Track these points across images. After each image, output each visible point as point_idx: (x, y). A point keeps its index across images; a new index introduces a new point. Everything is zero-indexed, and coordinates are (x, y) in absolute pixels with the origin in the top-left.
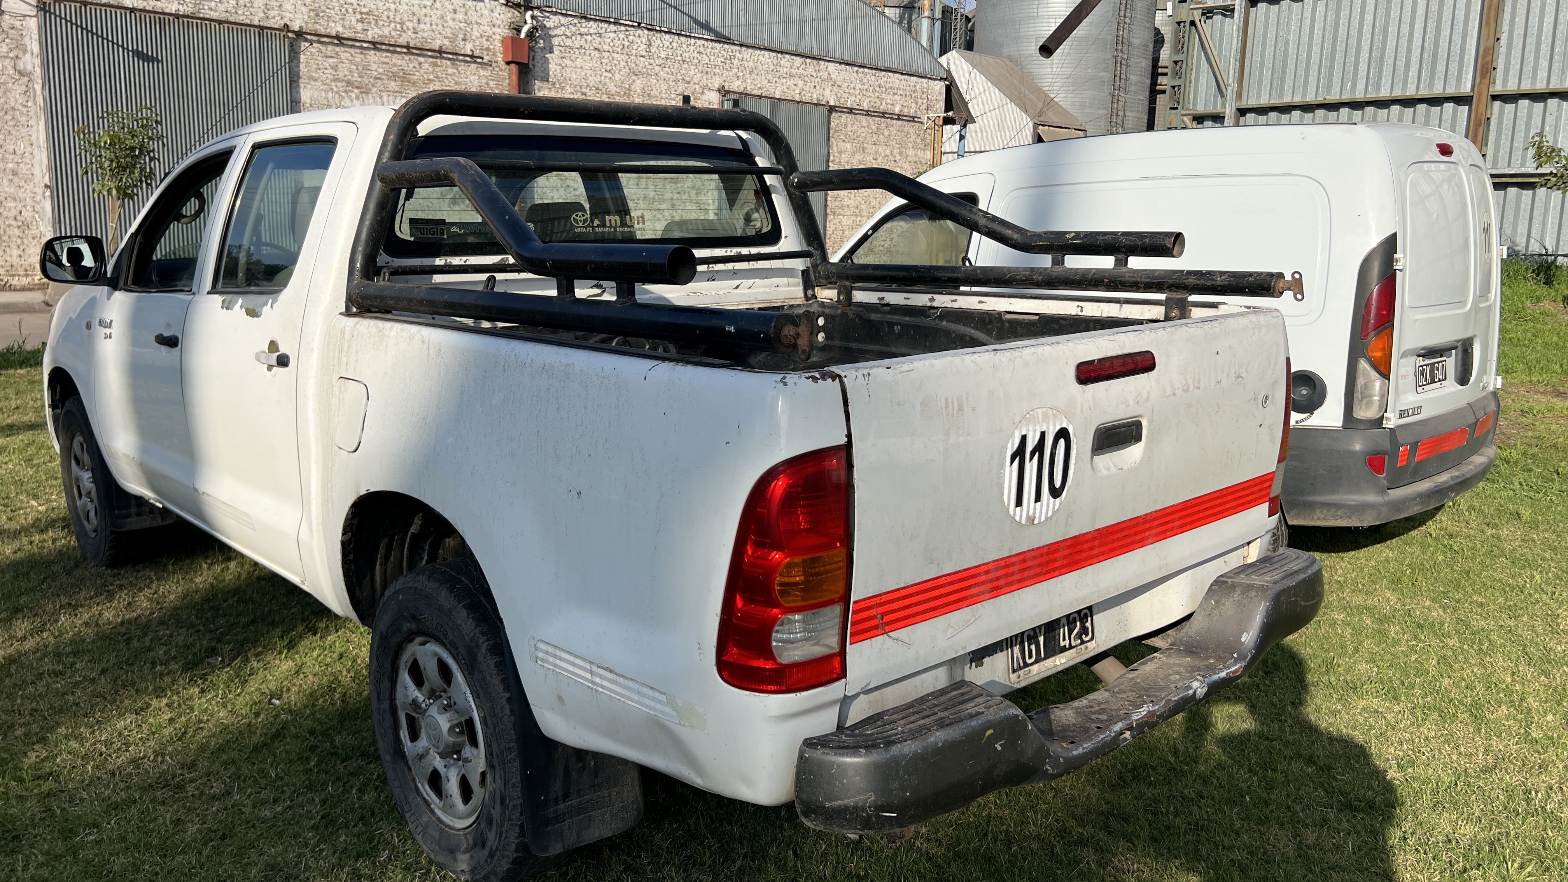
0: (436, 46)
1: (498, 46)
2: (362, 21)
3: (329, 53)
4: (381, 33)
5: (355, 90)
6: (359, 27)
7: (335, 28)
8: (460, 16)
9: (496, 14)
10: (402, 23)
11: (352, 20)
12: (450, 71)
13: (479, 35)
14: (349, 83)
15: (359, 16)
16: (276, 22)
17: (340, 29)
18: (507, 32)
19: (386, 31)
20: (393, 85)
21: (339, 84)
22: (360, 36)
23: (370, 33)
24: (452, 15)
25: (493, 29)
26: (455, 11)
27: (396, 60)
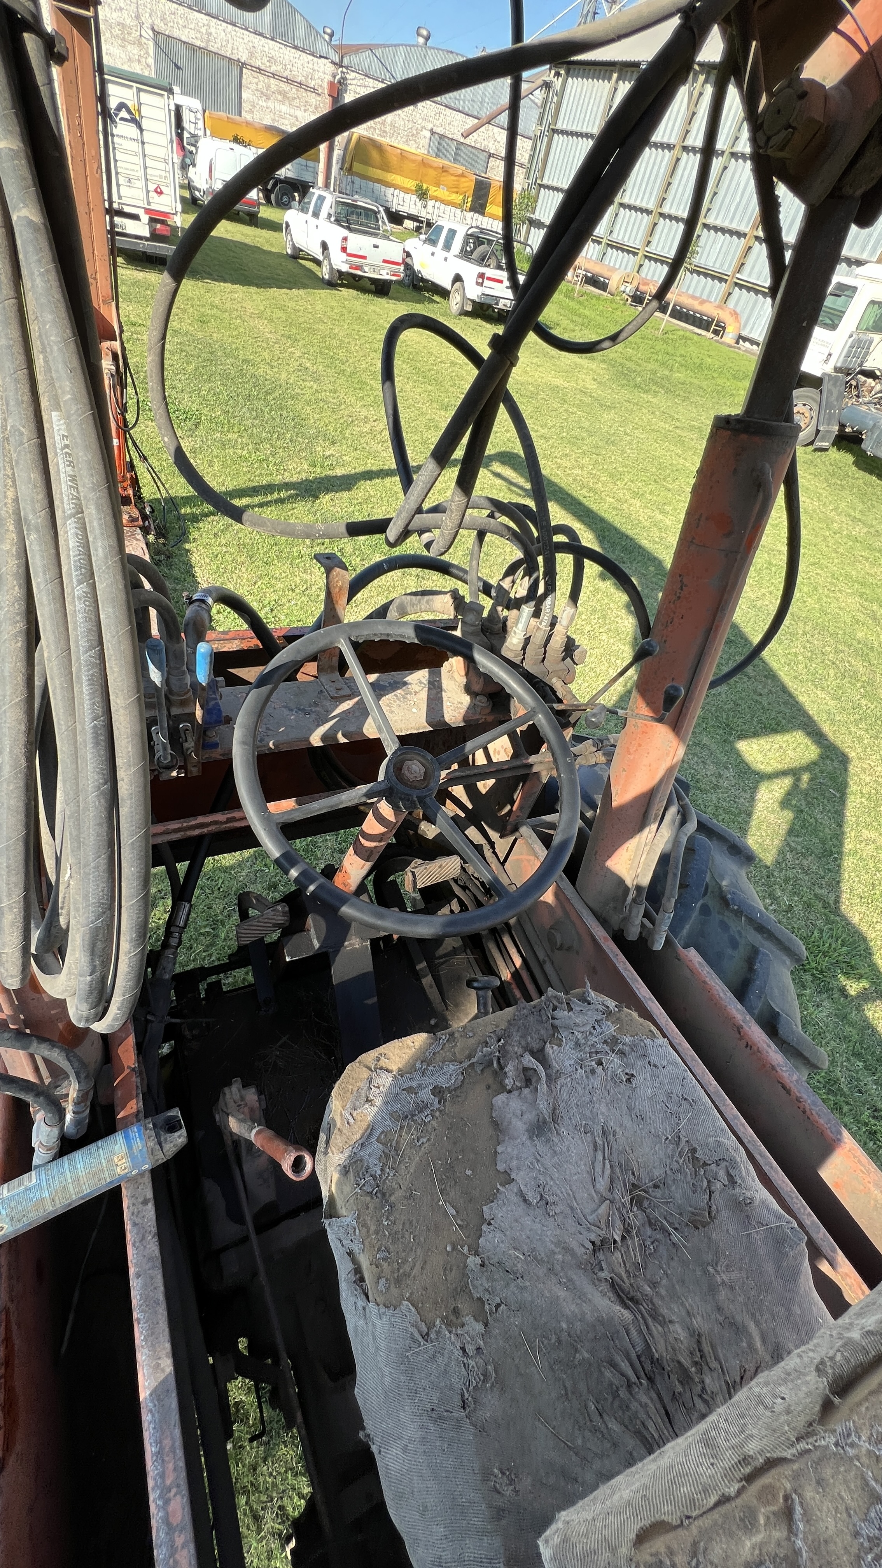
0: (299, 80)
1: (326, 85)
2: (269, 61)
3: (255, 76)
4: (276, 69)
6: (268, 64)
7: (258, 64)
8: (310, 66)
9: (326, 67)
10: (285, 66)
11: (265, 59)
12: (304, 95)
14: (262, 93)
15: (268, 58)
16: (235, 57)
18: (331, 79)
19: (279, 69)
20: (279, 97)
22: (268, 70)
23: (272, 69)
24: (306, 65)
25: (325, 75)
26: (308, 63)
27: (282, 85)
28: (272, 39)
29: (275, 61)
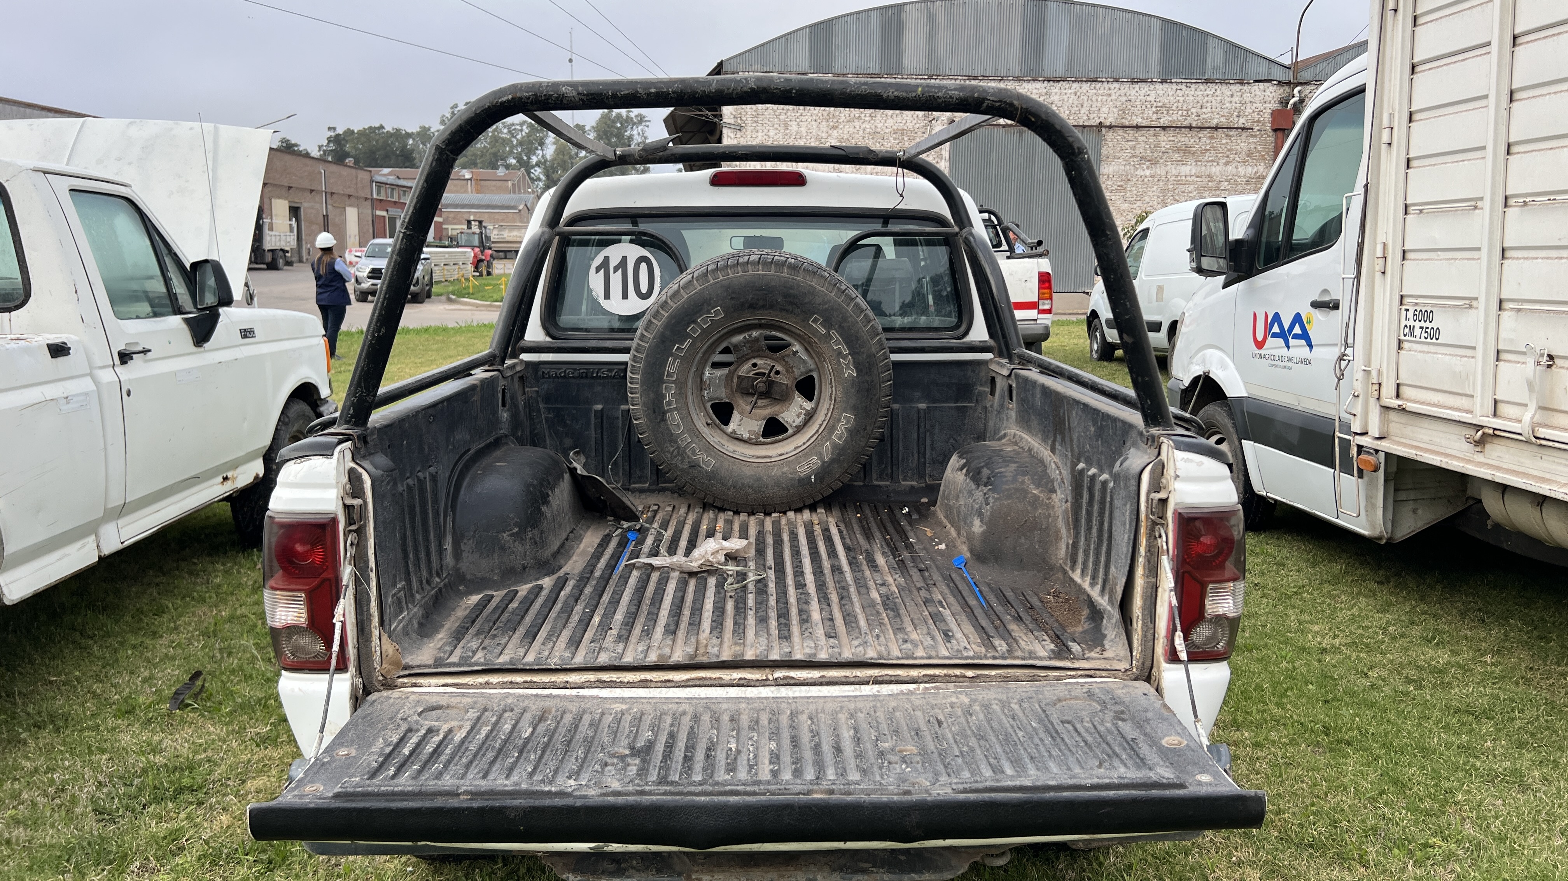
0: (1214, 123)
1: (1267, 117)
2: (1156, 112)
3: (1130, 138)
4: (1170, 119)
5: (1148, 163)
6: (1155, 117)
7: (1137, 120)
8: (1236, 99)
9: (1268, 93)
10: (1188, 110)
11: (1150, 112)
12: (1224, 141)
13: (1251, 111)
14: (1143, 158)
15: (1154, 109)
16: (1095, 121)
17: (1140, 120)
18: (1276, 106)
19: (1175, 117)
21: (1135, 160)
22: (1154, 124)
23: (1162, 121)
24: (1229, 99)
25: (1265, 105)
26: (1232, 96)
27: (1182, 137)
28: (1163, 81)
29: (1169, 109)
